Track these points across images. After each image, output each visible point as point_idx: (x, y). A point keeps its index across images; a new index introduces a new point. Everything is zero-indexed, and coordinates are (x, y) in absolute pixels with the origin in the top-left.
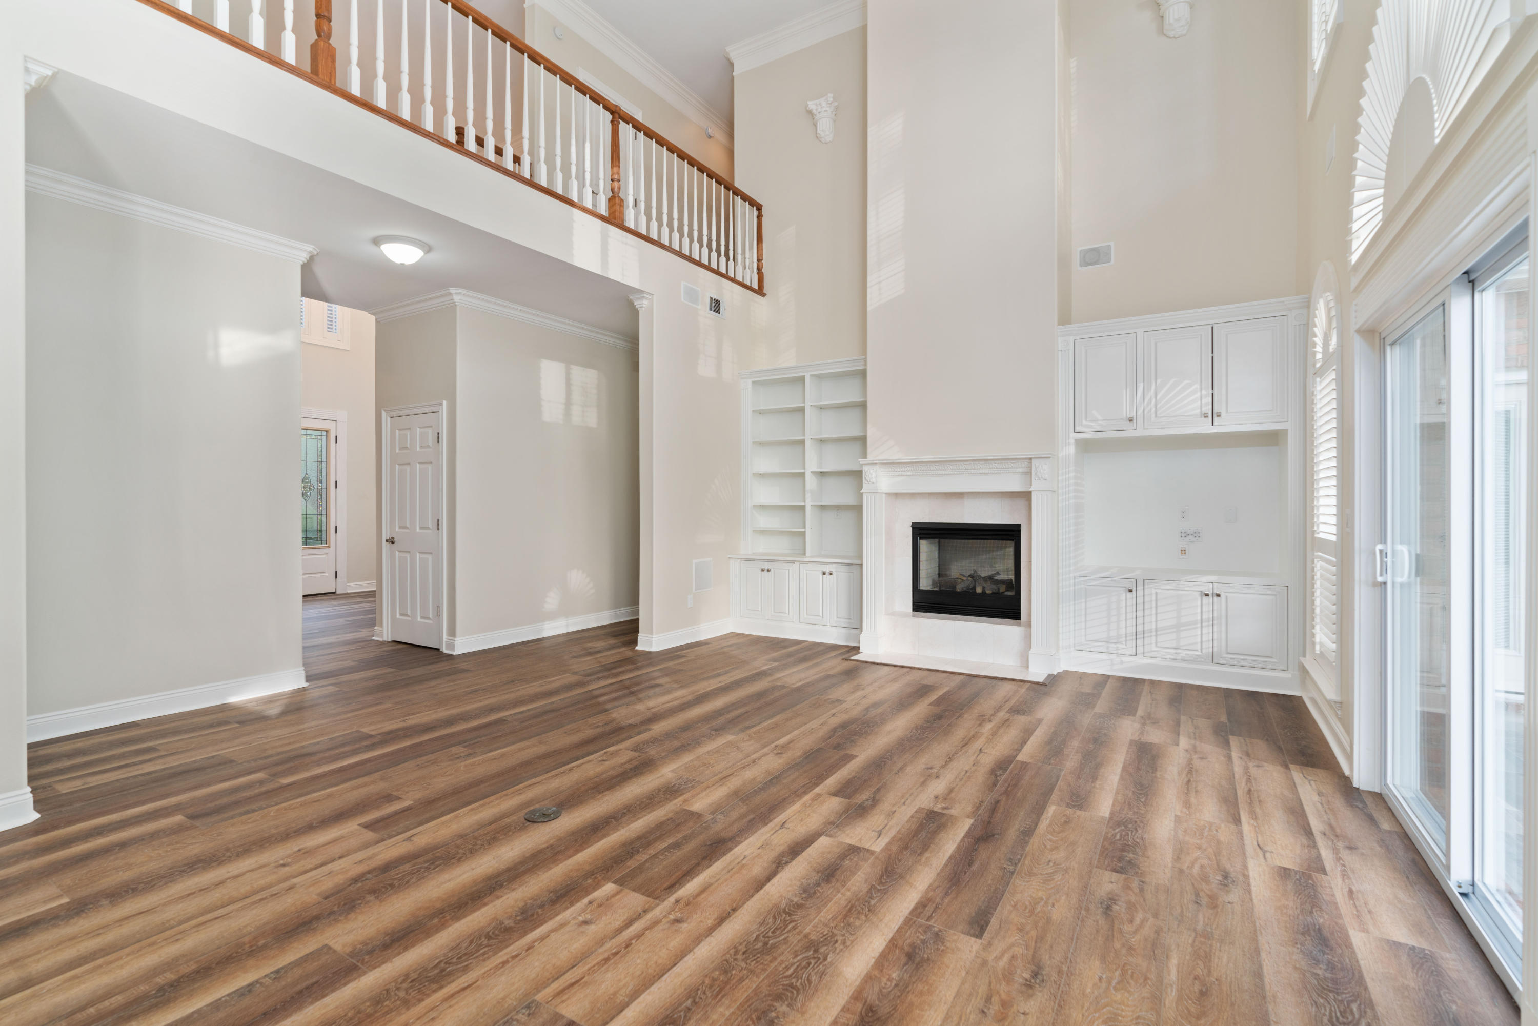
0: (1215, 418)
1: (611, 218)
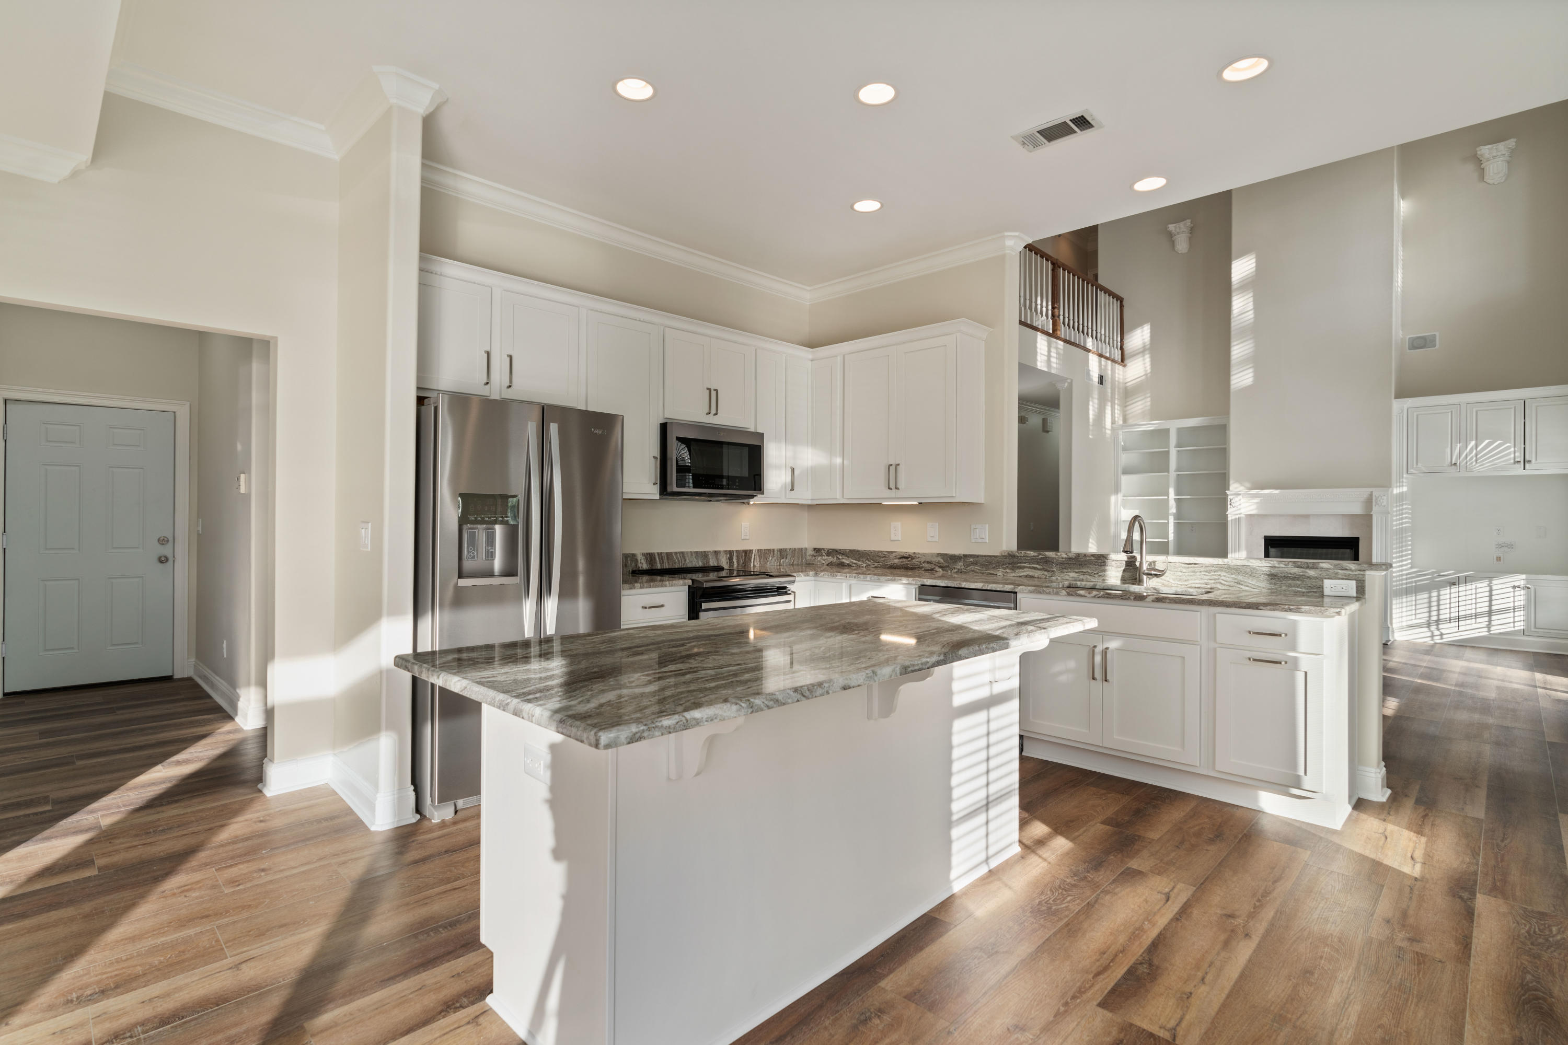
0: (1527, 465)
1: (1054, 335)
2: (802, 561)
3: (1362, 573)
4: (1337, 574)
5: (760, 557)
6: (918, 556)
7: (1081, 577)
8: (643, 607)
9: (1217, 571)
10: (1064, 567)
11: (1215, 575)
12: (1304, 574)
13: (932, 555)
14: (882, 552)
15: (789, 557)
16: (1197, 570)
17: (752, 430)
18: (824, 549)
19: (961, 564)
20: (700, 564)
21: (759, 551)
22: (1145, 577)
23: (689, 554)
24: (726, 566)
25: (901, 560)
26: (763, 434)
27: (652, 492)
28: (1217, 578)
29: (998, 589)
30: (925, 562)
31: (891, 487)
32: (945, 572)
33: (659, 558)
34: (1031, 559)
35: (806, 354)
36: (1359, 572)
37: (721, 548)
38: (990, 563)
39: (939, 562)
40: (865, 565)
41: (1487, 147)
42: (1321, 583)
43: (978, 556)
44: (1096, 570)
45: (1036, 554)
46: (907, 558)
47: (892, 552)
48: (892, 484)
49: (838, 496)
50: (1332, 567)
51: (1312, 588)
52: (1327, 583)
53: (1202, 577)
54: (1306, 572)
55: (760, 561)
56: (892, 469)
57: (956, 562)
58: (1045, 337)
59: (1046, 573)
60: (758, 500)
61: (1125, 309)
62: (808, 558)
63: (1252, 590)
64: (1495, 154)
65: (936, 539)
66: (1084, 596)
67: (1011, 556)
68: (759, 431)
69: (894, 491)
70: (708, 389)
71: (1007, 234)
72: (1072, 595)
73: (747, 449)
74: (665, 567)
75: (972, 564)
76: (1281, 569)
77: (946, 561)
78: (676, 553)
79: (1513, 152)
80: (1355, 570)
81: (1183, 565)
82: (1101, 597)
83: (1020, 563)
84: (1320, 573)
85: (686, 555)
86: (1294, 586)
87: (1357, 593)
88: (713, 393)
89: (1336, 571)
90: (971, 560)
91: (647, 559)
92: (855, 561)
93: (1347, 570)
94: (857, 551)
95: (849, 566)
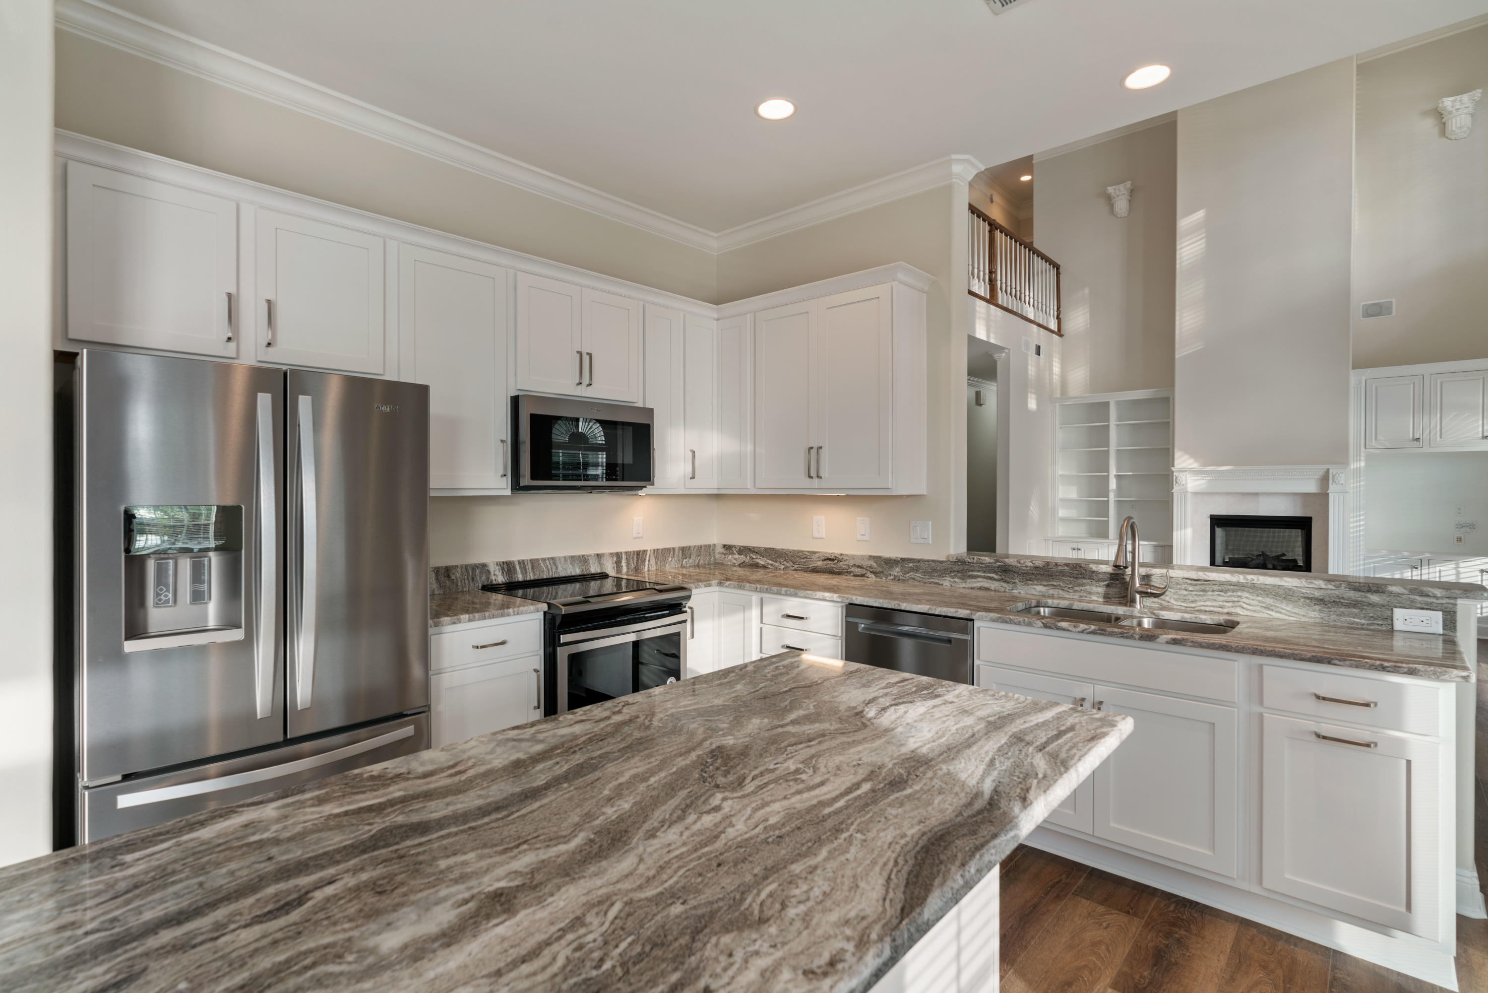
1: (992, 300)
2: (710, 560)
3: (1452, 601)
4: (1413, 601)
5: (657, 558)
6: (845, 558)
7: (1051, 592)
8: (474, 647)
9: (1237, 591)
10: (1028, 578)
11: (1234, 596)
12: (1365, 600)
13: (863, 557)
14: (802, 552)
15: (693, 557)
16: (1208, 588)
17: (640, 404)
18: (735, 546)
19: (898, 569)
20: (577, 571)
21: (655, 551)
22: (1138, 596)
23: (563, 561)
24: (611, 572)
25: (826, 562)
26: (652, 410)
27: (503, 487)
28: (1236, 599)
29: (949, 615)
30: (854, 566)
31: (812, 475)
32: (878, 579)
33: (520, 568)
34: (987, 567)
35: (706, 312)
36: (1448, 601)
37: (605, 550)
38: (935, 570)
39: (871, 567)
40: (782, 567)
41: (1451, 99)
42: (1389, 613)
43: (919, 561)
44: (1071, 583)
45: (992, 561)
46: (832, 560)
47: (814, 553)
48: (812, 472)
49: (749, 485)
50: (1406, 592)
51: (1375, 619)
52: (1399, 614)
53: (1215, 598)
54: (1366, 597)
55: (656, 563)
56: (813, 452)
57: (892, 567)
58: (984, 303)
59: (1005, 585)
60: (649, 490)
61: (1061, 276)
62: (717, 556)
63: (1287, 618)
64: (1458, 107)
65: (867, 538)
66: (1068, 630)
67: (961, 562)
68: (649, 405)
69: (816, 480)
70: (578, 352)
71: (954, 156)
72: (1050, 628)
73: (631, 428)
74: (528, 579)
75: (912, 570)
76: (1329, 592)
77: (879, 565)
78: (544, 560)
79: (1478, 104)
80: (1442, 598)
81: (1189, 582)
82: (1092, 633)
83: (972, 571)
84: (1388, 599)
85: (558, 562)
86: (1348, 616)
87: (1444, 628)
88: (586, 359)
89: (1412, 597)
90: (911, 565)
91: (503, 569)
92: (771, 562)
93: (1429, 596)
94: (774, 549)
95: (764, 567)
